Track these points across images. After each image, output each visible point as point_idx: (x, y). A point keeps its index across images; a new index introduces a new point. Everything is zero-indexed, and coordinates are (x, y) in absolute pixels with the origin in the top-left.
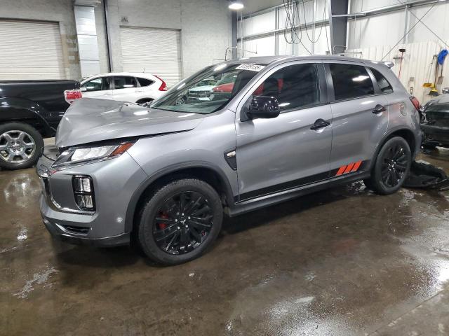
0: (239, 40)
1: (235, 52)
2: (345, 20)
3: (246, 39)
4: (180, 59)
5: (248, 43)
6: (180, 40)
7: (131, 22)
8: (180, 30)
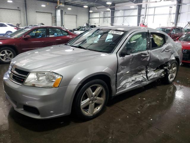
0: (90, 18)
1: (89, 21)
2: (114, 17)
3: (92, 18)
4: (76, 22)
5: (93, 19)
6: (76, 18)
7: (67, 13)
8: (77, 15)
